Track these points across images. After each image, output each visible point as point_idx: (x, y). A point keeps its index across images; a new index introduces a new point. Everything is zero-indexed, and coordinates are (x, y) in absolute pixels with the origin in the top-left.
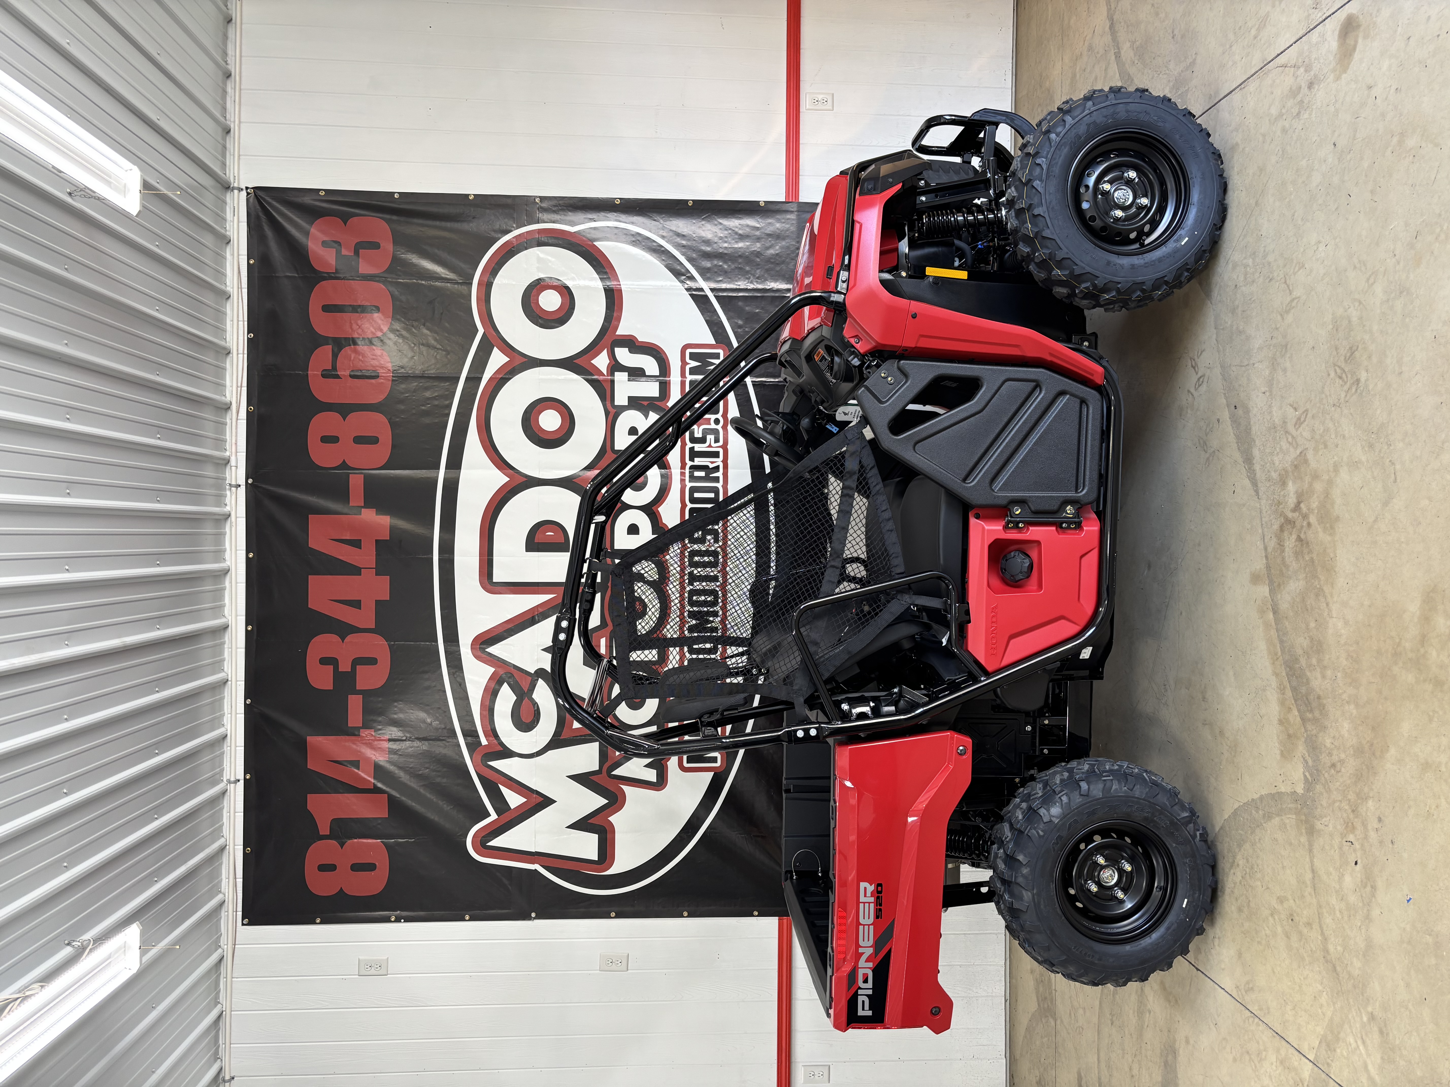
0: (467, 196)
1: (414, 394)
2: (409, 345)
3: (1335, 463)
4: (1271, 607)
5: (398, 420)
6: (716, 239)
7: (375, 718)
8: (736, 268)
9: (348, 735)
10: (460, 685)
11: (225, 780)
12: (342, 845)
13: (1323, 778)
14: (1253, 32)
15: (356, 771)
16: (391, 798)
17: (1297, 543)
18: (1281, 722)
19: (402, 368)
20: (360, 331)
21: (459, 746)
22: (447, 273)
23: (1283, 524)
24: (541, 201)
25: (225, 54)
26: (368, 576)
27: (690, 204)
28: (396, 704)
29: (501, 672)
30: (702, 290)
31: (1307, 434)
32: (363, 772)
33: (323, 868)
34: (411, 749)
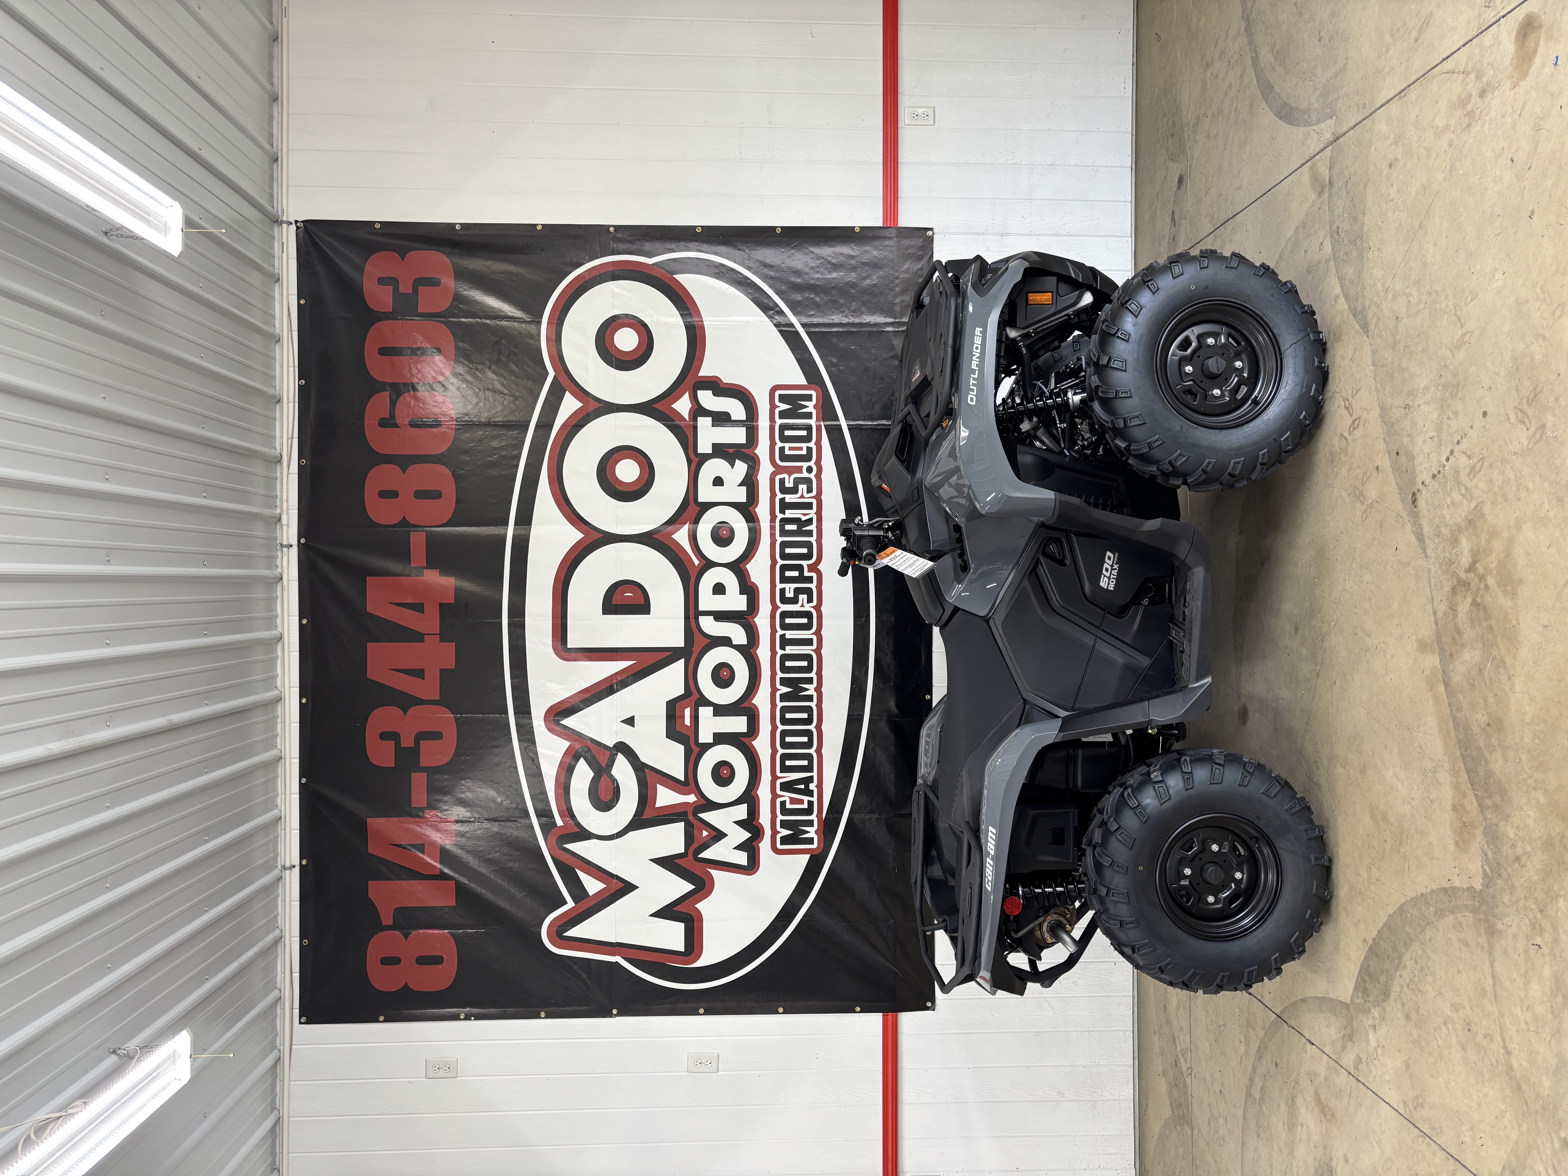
0: (535, 225)
1: (480, 444)
2: (474, 390)
3: (1517, 518)
4: (1441, 679)
5: (462, 472)
6: (807, 270)
7: (440, 798)
8: (829, 300)
9: (411, 816)
10: (533, 760)
11: (279, 866)
12: (406, 936)
13: (1505, 873)
14: (1414, 34)
15: (421, 855)
16: (459, 885)
17: (1473, 608)
18: (1454, 808)
19: (466, 415)
20: (420, 375)
21: (532, 827)
22: (514, 311)
23: (1455, 586)
24: (615, 230)
25: (271, 75)
26: (432, 642)
27: (779, 231)
28: (463, 782)
29: (578, 746)
30: (792, 325)
31: (1482, 485)
32: (429, 856)
33: (387, 961)
34: (479, 832)
